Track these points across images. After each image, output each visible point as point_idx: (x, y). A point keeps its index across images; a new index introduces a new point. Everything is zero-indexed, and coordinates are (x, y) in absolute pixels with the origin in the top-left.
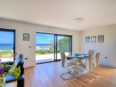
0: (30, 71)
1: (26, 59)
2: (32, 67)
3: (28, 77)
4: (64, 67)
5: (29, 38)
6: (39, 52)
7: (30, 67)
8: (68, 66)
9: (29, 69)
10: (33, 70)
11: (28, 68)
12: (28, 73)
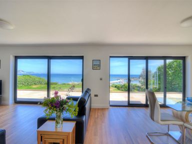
0: (99, 114)
1: (96, 96)
2: (103, 109)
3: (95, 121)
4: (153, 120)
5: (99, 66)
6: (121, 88)
7: (100, 109)
8: (161, 121)
9: (99, 111)
10: (103, 114)
11: (98, 109)
12: (96, 116)
